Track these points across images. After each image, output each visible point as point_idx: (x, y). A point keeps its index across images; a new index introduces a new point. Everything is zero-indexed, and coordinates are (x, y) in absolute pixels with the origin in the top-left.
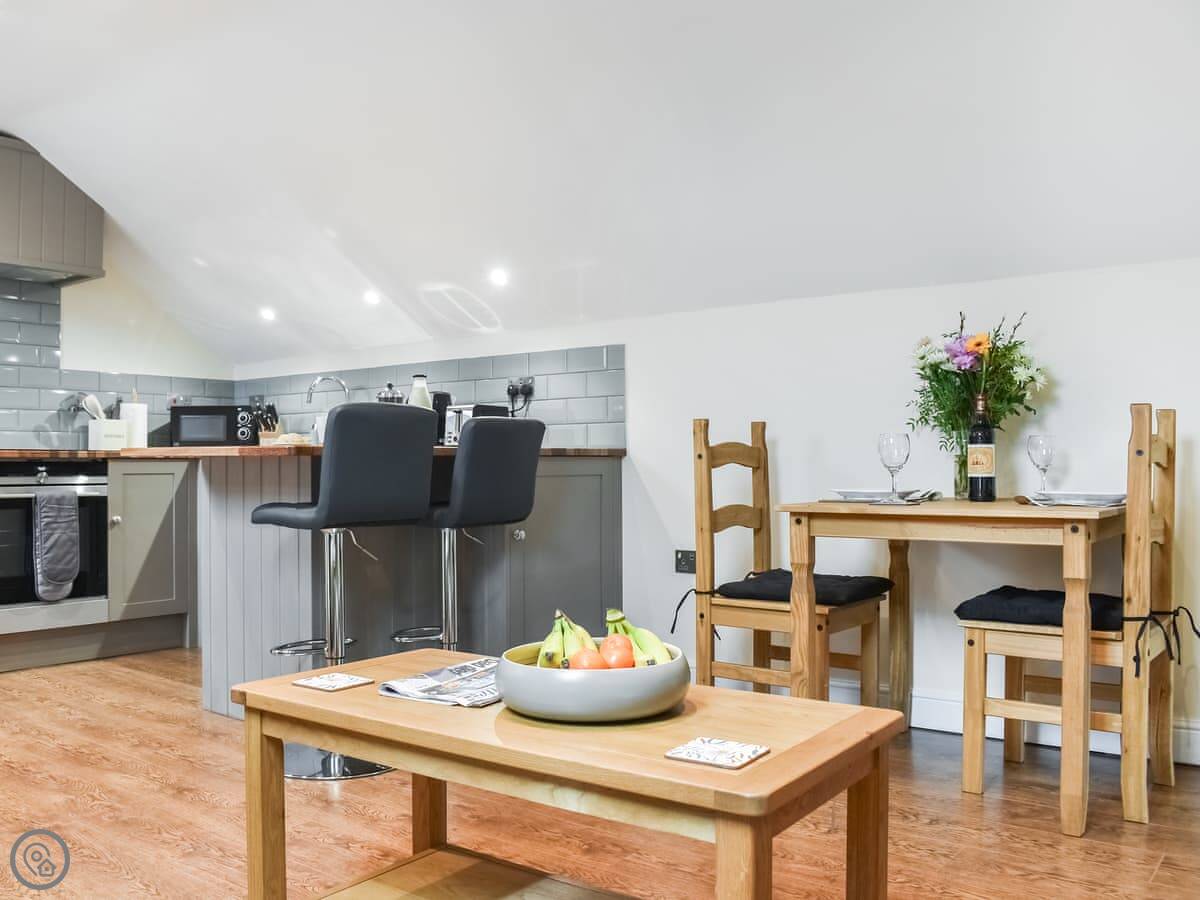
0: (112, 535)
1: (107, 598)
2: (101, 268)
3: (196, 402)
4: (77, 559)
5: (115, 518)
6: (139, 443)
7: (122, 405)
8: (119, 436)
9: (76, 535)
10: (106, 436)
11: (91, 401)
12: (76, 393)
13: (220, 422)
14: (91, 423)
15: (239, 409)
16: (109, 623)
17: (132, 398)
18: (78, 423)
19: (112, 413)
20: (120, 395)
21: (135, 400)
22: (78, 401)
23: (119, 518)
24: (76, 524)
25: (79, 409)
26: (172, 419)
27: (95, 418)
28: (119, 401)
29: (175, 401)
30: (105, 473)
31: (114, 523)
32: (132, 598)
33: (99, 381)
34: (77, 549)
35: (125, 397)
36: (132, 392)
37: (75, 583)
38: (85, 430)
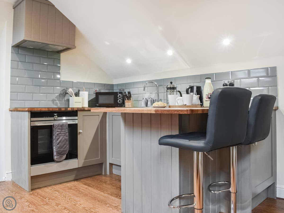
0: (79, 137)
1: (77, 159)
2: (75, 46)
3: (103, 91)
4: (68, 146)
5: (80, 131)
6: (86, 105)
7: (80, 92)
8: (79, 102)
9: (67, 138)
10: (75, 102)
11: (70, 90)
12: (65, 88)
13: (112, 97)
14: (70, 98)
15: (118, 93)
16: (78, 168)
17: (83, 90)
18: (66, 98)
19: (77, 95)
20: (79, 89)
21: (84, 90)
22: (66, 91)
23: (81, 131)
24: (67, 134)
25: (66, 93)
26: (96, 96)
27: (71, 96)
28: (79, 91)
29: (96, 91)
30: (76, 115)
31: (80, 133)
32: (85, 159)
33: (72, 84)
34: (68, 143)
35: (80, 89)
36: (83, 88)
37: (67, 155)
38: (68, 100)
